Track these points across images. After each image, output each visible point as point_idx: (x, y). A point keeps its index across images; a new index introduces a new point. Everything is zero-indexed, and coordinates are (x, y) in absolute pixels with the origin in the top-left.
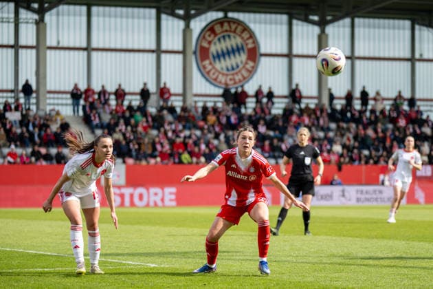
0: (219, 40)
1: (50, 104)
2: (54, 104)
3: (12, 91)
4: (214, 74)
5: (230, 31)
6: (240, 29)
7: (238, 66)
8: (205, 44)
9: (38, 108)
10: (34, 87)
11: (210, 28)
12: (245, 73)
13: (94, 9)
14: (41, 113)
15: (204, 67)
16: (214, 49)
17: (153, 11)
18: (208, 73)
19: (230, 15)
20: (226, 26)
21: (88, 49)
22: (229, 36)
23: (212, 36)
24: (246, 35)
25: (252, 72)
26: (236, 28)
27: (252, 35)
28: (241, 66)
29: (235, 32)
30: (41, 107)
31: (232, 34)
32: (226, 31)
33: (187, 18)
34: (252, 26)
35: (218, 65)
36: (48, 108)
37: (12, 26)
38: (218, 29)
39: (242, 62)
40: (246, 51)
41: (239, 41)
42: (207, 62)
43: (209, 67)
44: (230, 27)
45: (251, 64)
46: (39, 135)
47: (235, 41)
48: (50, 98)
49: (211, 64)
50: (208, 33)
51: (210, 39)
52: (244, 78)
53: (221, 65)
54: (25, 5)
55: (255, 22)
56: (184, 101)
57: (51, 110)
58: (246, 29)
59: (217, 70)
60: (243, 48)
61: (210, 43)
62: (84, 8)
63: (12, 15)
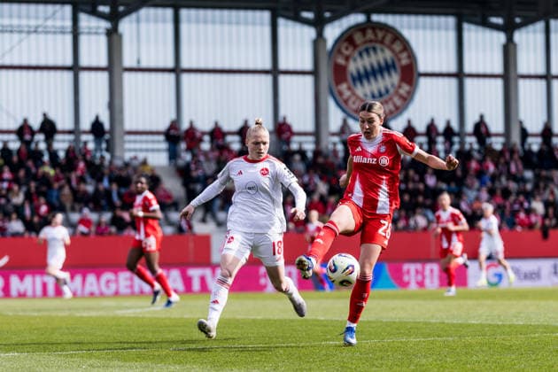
0: (361, 54)
1: (130, 150)
2: (135, 150)
3: (70, 132)
4: (354, 103)
5: (376, 41)
6: (389, 38)
7: (387, 91)
8: (341, 61)
9: (113, 156)
10: (107, 126)
11: (347, 38)
12: (398, 102)
13: (184, 13)
14: (118, 163)
15: (341, 94)
16: (353, 67)
17: (266, 15)
18: (346, 102)
19: (375, 18)
20: (370, 35)
21: (177, 70)
22: (374, 49)
23: (351, 49)
24: (398, 47)
25: (407, 99)
26: (384, 38)
27: (406, 46)
28: (392, 91)
29: (382, 42)
30: (118, 153)
31: (378, 46)
32: (371, 41)
33: (319, 24)
34: (406, 33)
35: (360, 91)
36: (128, 156)
37: (69, 38)
38: (358, 38)
39: (393, 85)
40: (399, 70)
41: (388, 55)
42: (344, 87)
43: (347, 94)
44: (376, 35)
45: (405, 88)
46: (119, 195)
47: (384, 55)
48: (130, 142)
49: (349, 88)
50: (345, 44)
51: (347, 53)
52: (397, 108)
53: (364, 90)
54: (89, 8)
55: (409, 27)
56: (317, 142)
57: (131, 159)
58: (397, 37)
59: (358, 97)
60: (394, 66)
61: (347, 58)
62: (169, 12)
63: (68, 23)
